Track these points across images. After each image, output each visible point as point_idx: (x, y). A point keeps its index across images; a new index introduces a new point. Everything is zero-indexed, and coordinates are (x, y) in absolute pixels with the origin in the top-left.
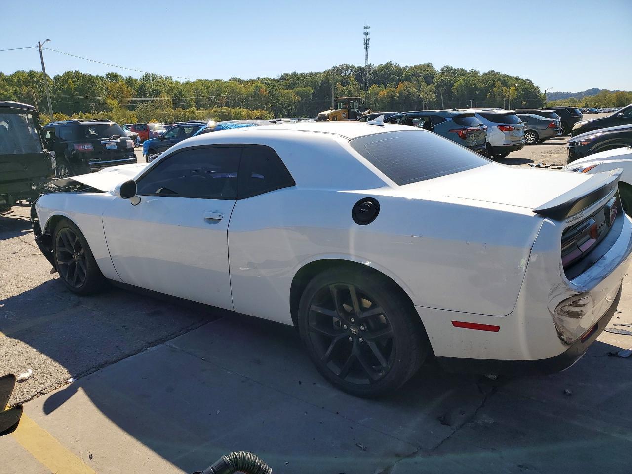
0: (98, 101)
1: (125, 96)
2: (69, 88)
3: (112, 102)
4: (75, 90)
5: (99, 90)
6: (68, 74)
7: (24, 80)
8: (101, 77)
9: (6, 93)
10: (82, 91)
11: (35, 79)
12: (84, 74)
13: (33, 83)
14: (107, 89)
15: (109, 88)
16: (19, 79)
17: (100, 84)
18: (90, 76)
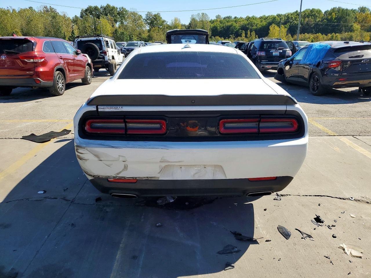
0: (348, 26)
1: (367, 22)
2: (332, 18)
3: (357, 26)
4: (335, 19)
5: (350, 18)
6: (333, 10)
7: (307, 14)
8: (355, 10)
9: (296, 22)
10: (339, 19)
11: (313, 13)
12: (343, 9)
13: (312, 16)
14: (356, 18)
15: (357, 17)
16: (306, 14)
17: (352, 14)
18: (347, 10)
